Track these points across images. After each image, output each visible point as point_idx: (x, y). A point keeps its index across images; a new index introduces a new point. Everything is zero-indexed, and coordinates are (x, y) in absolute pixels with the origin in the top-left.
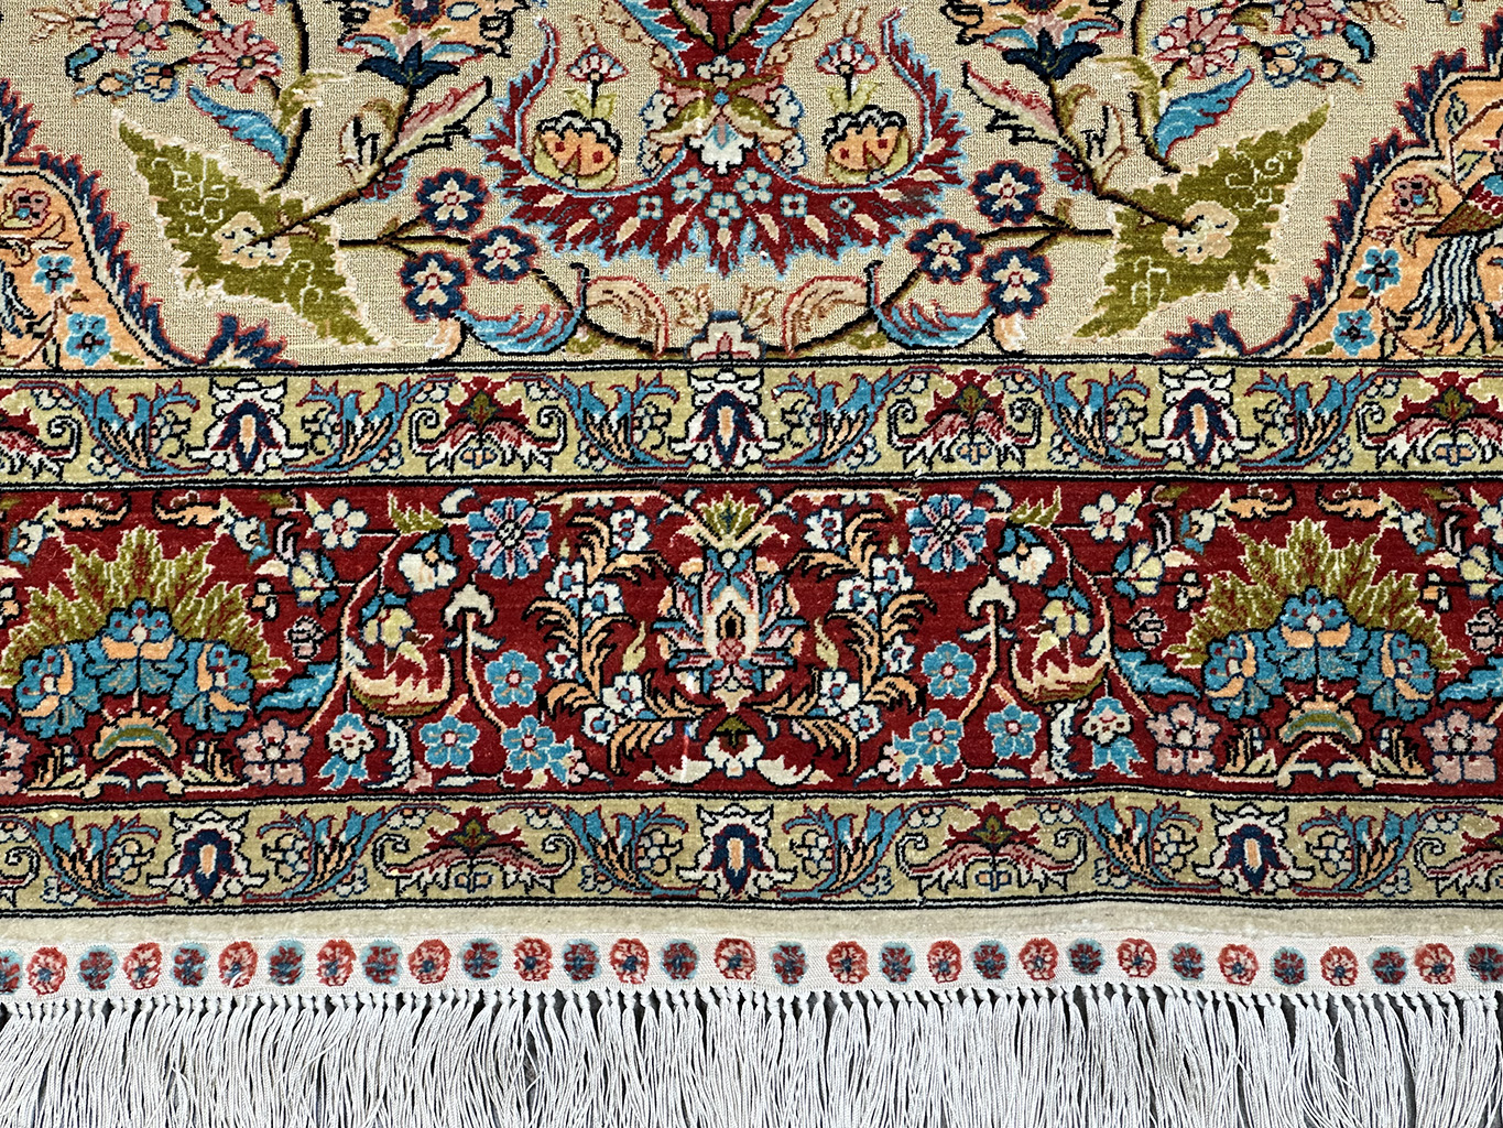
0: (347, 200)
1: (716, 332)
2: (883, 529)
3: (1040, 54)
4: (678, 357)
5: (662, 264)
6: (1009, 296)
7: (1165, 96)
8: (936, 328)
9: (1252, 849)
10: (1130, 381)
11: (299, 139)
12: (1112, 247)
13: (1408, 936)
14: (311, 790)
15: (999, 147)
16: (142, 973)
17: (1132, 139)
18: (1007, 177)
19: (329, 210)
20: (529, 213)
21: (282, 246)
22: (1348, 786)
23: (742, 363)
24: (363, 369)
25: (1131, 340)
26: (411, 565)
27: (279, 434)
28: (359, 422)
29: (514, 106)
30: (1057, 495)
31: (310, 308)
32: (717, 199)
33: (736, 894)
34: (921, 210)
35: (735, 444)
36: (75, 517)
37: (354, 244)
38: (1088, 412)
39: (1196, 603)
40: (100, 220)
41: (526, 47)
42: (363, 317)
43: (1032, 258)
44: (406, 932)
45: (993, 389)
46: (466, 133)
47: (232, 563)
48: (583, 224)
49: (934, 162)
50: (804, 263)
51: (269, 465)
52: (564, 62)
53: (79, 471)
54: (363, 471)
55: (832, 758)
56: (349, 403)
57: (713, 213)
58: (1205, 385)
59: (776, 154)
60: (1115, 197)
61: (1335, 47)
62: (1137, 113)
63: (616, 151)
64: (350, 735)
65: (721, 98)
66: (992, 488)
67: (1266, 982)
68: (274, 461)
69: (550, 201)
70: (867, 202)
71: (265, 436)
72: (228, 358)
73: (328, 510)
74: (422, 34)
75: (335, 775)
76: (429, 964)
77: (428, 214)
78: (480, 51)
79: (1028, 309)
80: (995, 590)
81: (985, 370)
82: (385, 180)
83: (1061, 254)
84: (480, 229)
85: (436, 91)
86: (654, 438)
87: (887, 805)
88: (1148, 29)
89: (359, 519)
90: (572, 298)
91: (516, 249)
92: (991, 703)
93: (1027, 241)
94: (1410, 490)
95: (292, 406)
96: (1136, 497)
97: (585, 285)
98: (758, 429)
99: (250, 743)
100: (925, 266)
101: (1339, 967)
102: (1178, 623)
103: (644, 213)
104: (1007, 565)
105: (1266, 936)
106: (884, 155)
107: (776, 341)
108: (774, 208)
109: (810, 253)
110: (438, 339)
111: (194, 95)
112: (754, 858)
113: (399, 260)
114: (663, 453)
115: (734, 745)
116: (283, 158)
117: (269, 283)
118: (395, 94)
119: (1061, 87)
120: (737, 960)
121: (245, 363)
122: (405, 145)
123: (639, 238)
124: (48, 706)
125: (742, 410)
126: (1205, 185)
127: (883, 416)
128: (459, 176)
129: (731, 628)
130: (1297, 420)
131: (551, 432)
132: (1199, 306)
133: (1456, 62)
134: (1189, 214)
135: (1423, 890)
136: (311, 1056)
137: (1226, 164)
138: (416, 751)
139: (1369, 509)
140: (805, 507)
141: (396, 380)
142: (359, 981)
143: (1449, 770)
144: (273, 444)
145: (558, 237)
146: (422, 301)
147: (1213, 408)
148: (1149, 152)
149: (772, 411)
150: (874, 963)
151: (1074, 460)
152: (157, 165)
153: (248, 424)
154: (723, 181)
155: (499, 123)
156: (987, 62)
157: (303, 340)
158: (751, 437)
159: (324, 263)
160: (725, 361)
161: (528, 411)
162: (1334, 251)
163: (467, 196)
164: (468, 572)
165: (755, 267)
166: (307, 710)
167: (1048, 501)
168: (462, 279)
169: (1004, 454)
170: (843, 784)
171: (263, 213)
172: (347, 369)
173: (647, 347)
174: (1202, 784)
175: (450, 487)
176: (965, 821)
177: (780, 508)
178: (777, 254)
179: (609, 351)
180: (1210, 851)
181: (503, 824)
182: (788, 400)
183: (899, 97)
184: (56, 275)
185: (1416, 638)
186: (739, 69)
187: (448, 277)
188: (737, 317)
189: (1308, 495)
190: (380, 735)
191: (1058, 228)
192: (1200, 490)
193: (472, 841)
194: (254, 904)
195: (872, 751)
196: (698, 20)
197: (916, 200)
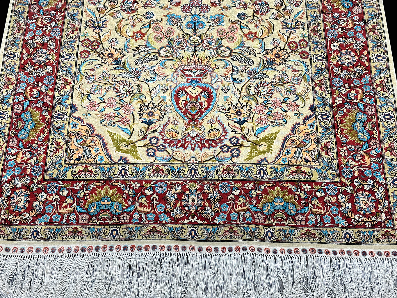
0: (139, 140)
1: (192, 159)
2: (215, 187)
3: (239, 122)
4: (186, 163)
5: (184, 150)
6: (234, 155)
7: (257, 128)
8: (223, 159)
9: (269, 234)
10: (252, 167)
11: (132, 132)
12: (249, 148)
13: (292, 247)
14: (130, 223)
15: (233, 134)
16: (104, 249)
17: (252, 133)
18: (234, 138)
19: (136, 142)
20: (165, 142)
21: (129, 147)
22: (284, 225)
23: (195, 164)
24: (140, 164)
25: (252, 161)
26: (146, 191)
27: (128, 173)
28: (139, 171)
29: (163, 128)
30: (241, 183)
31: (133, 155)
32: (192, 141)
33: (193, 239)
34: (222, 143)
35: (194, 175)
36: (98, 184)
37: (140, 146)
38: (246, 171)
39: (261, 198)
40: (103, 143)
41: (166, 120)
42: (141, 156)
44: (143, 244)
45: (232, 168)
46: (156, 131)
47: (120, 191)
48: (173, 144)
49: (224, 136)
50: (205, 150)
51: (126, 177)
52: (171, 122)
53: (98, 178)
54: (140, 178)
55: (207, 220)
56: (138, 168)
57: (192, 143)
58: (263, 168)
59: (201, 135)
60: (250, 141)
61: (281, 121)
62: (253, 130)
63: (178, 134)
64: (136, 216)
65: (193, 127)
66: (231, 181)
67: (271, 253)
68: (127, 176)
69: (168, 141)
70: (214, 142)
71: (126, 173)
72: (121, 162)
73: (135, 183)
74: (151, 118)
75: (134, 221)
76: (146, 249)
77: (151, 142)
78: (159, 120)
79: (237, 157)
80: (231, 196)
81: (231, 165)
82: (145, 137)
83: (242, 149)
84: (158, 145)
85: (152, 126)
86: (182, 174)
87: (215, 227)
88: (255, 119)
89: (139, 185)
90: (171, 154)
91: (163, 147)
92: (231, 212)
93: (237, 147)
94: (293, 183)
95: (130, 169)
96: (252, 183)
97: (173, 152)
98: (198, 173)
99: (122, 217)
100: (222, 151)
101: (282, 252)
102: (259, 201)
103: (182, 143)
104: (233, 192)
105: (271, 247)
106: (216, 135)
107: (200, 161)
108: (201, 142)
109: (205, 148)
110: (151, 160)
111: (118, 126)
112: (195, 234)
113: (146, 149)
114: (184, 176)
115: (193, 218)
116: (130, 135)
117: (127, 152)
118: (147, 126)
119: (242, 126)
120: (192, 249)
121: (123, 163)
122: (148, 133)
123: (181, 146)
124: (92, 211)
125: (195, 170)
126: (263, 140)
127: (216, 171)
128: (155, 137)
129: (193, 201)
130: (276, 173)
131: (167, 173)
132: (262, 156)
133: (299, 124)
134: (260, 144)
135: (295, 240)
136: (129, 262)
137: (266, 137)
138: (146, 218)
139: (287, 185)
140: (204, 184)
141: (145, 165)
142: (136, 251)
143: (299, 223)
144: (127, 174)
145: (169, 146)
146: (149, 154)
147: (264, 171)
148: (255, 135)
149: (199, 170)
150: (213, 250)
151: (243, 178)
152: (112, 135)
153: (123, 171)
154: (193, 138)
155: (161, 130)
156: (232, 123)
157: (131, 159)
158: (196, 174)
159: (135, 149)
160: (193, 163)
161: (164, 170)
162: (281, 149)
163: (156, 140)
164: (154, 192)
165: (197, 150)
166: (130, 212)
167: (240, 183)
168: (155, 151)
169: (233, 177)
170: (209, 223)
171: (127, 142)
172: (138, 164)
173: (182, 161)
174: (262, 224)
175: (152, 180)
176: (227, 229)
177: (200, 184)
178: (201, 148)
179: (176, 162)
180: (263, 234)
181: (158, 228)
182: (202, 169)
183: (219, 127)
184: (97, 150)
185: (294, 204)
186: (196, 123)
187: (153, 151)
188: (195, 157)
189: (278, 183)
190: (141, 215)
191: (241, 145)
192: (262, 182)
193: (154, 231)
194: (121, 240)
195: (213, 219)
196: (190, 116)
197: (221, 141)
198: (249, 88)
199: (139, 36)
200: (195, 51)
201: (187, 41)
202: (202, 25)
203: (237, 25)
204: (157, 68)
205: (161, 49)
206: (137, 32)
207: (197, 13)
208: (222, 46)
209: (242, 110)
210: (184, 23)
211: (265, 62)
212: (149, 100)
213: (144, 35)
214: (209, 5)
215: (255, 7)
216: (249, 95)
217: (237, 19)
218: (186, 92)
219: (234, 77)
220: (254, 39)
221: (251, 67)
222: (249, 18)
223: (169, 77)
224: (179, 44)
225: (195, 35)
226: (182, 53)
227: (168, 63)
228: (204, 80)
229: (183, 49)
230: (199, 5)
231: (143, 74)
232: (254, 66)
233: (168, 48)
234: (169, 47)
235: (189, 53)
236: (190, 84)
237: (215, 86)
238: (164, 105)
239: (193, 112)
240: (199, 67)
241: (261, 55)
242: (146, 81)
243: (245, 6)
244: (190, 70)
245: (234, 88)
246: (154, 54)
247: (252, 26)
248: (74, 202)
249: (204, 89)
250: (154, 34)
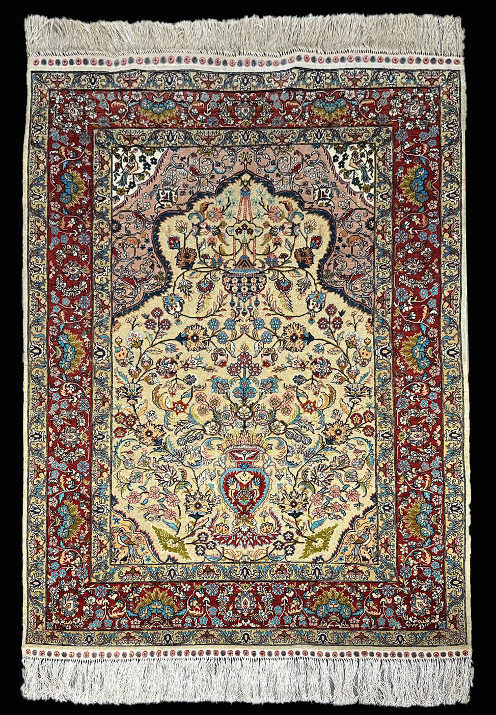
0: (187, 537)
1: (243, 558)
2: (269, 589)
3: (294, 514)
4: (238, 562)
5: (235, 547)
6: (288, 552)
7: (313, 521)
8: (277, 557)
9: (323, 637)
10: (307, 566)
11: (179, 527)
12: (305, 545)
13: (345, 650)
14: (183, 628)
15: (288, 529)
16: (159, 654)
17: (308, 528)
18: (288, 534)
19: (184, 539)
20: (215, 539)
21: (177, 544)
22: (338, 628)
23: (247, 563)
25: (306, 560)
26: (197, 594)
28: (189, 572)
29: (212, 522)
31: (181, 554)
32: (244, 537)
33: (246, 643)
34: (275, 539)
35: (246, 575)
36: (147, 586)
37: (188, 544)
38: (300, 571)
39: (316, 600)
40: (149, 541)
41: (214, 513)
42: (189, 555)
43: (292, 546)
44: (197, 649)
45: (286, 567)
46: (205, 526)
47: (170, 593)
48: (223, 541)
49: (277, 531)
50: (257, 547)
51: (176, 579)
52: (220, 515)
53: (147, 580)
54: (190, 579)
55: (260, 623)
56: (188, 569)
57: (243, 539)
58: (318, 567)
59: (253, 530)
60: (305, 537)
61: (340, 514)
62: (309, 524)
63: (228, 529)
64: (188, 620)
65: (244, 521)
66: (285, 582)
67: (324, 657)
69: (218, 537)
70: (267, 537)
72: (169, 562)
73: (185, 585)
74: (198, 510)
75: (186, 625)
76: (201, 653)
77: (199, 539)
78: (207, 513)
79: (291, 555)
80: (285, 598)
81: (284, 564)
82: (192, 534)
83: (296, 546)
84: (207, 541)
85: (200, 520)
86: (234, 574)
87: (269, 630)
88: (311, 511)
89: (189, 587)
90: (221, 552)
91: (213, 545)
92: (284, 615)
93: (291, 544)
94: (349, 583)
95: (179, 569)
96: (307, 584)
97: (224, 550)
99: (174, 621)
100: (275, 548)
101: (335, 655)
102: (313, 603)
103: (232, 539)
104: (287, 594)
105: (324, 650)
106: (269, 530)
107: (253, 559)
108: (252, 538)
109: (258, 545)
110: (201, 559)
111: (163, 520)
112: (249, 638)
113: (195, 546)
114: (235, 577)
115: (246, 621)
116: (177, 530)
117: (175, 550)
118: (194, 520)
119: (297, 519)
120: (246, 653)
121: (172, 563)
122: (196, 528)
123: (232, 543)
124: (143, 615)
125: (247, 570)
126: (319, 535)
127: (269, 571)
128: (204, 533)
129: (245, 603)
130: (332, 572)
131: (218, 573)
132: (318, 554)
133: (358, 516)
134: (316, 540)
135: (348, 644)
136: (184, 666)
137: (322, 532)
138: (198, 622)
139: (342, 586)
140: (257, 585)
141: (195, 565)
142: (190, 656)
143: (352, 626)
144: (176, 575)
145: (219, 543)
146: (198, 553)
147: (319, 570)
148: (310, 530)
149: (252, 570)
150: (266, 654)
151: (298, 578)
152: (158, 531)
153: (172, 572)
154: (245, 534)
155: (210, 525)
156: (286, 515)
157: (181, 559)
158: (249, 574)
159: (183, 547)
160: (245, 562)
161: (215, 570)
162: (338, 546)
163: (205, 536)
164: (206, 594)
165: (250, 548)
166: (182, 616)
167: (294, 584)
168: (205, 549)
169: (287, 577)
170: (262, 627)
171: (174, 539)
172: (187, 563)
173: (233, 560)
174: (316, 628)
175: (203, 581)
176: (280, 633)
177: (253, 585)
178: (253, 545)
179: (227, 561)
180: (317, 638)
181: (212, 633)
182: (254, 569)
183: (272, 521)
184: (143, 549)
185: (349, 606)
186: (247, 516)
187: (202, 549)
188: (247, 555)
189: (333, 584)
190: (193, 619)
191: (296, 542)
192: (317, 583)
193: (207, 635)
194: (175, 645)
195: (266, 622)
196: (241, 508)
197: (274, 537)
198: (305, 473)
199: (180, 408)
200: (245, 427)
201: (236, 414)
202: (252, 393)
203: (293, 392)
204: (202, 449)
205: (206, 424)
206: (178, 403)
207: (247, 377)
208: (275, 420)
209: (297, 501)
210: (232, 389)
211: (324, 441)
212: (195, 488)
213: (186, 406)
214: (261, 364)
215: (315, 368)
216: (305, 482)
217: (293, 384)
218: (236, 479)
219: (289, 459)
220: (312, 411)
221: (308, 447)
222: (307, 382)
223: (217, 460)
224: (227, 417)
225: (244, 405)
226: (231, 430)
227: (215, 443)
228: (255, 464)
229: (231, 424)
230: (249, 365)
231: (188, 456)
232: (311, 446)
233: (213, 423)
234: (215, 422)
235: (238, 429)
236: (240, 469)
237: (268, 471)
238: (212, 495)
239: (245, 504)
240: (250, 448)
241: (320, 432)
242: (191, 466)
243: (303, 366)
244: (239, 451)
245: (289, 473)
246: (198, 431)
247: (310, 393)
248: (124, 606)
249: (256, 475)
250: (198, 405)
